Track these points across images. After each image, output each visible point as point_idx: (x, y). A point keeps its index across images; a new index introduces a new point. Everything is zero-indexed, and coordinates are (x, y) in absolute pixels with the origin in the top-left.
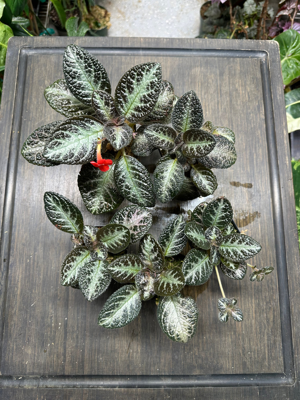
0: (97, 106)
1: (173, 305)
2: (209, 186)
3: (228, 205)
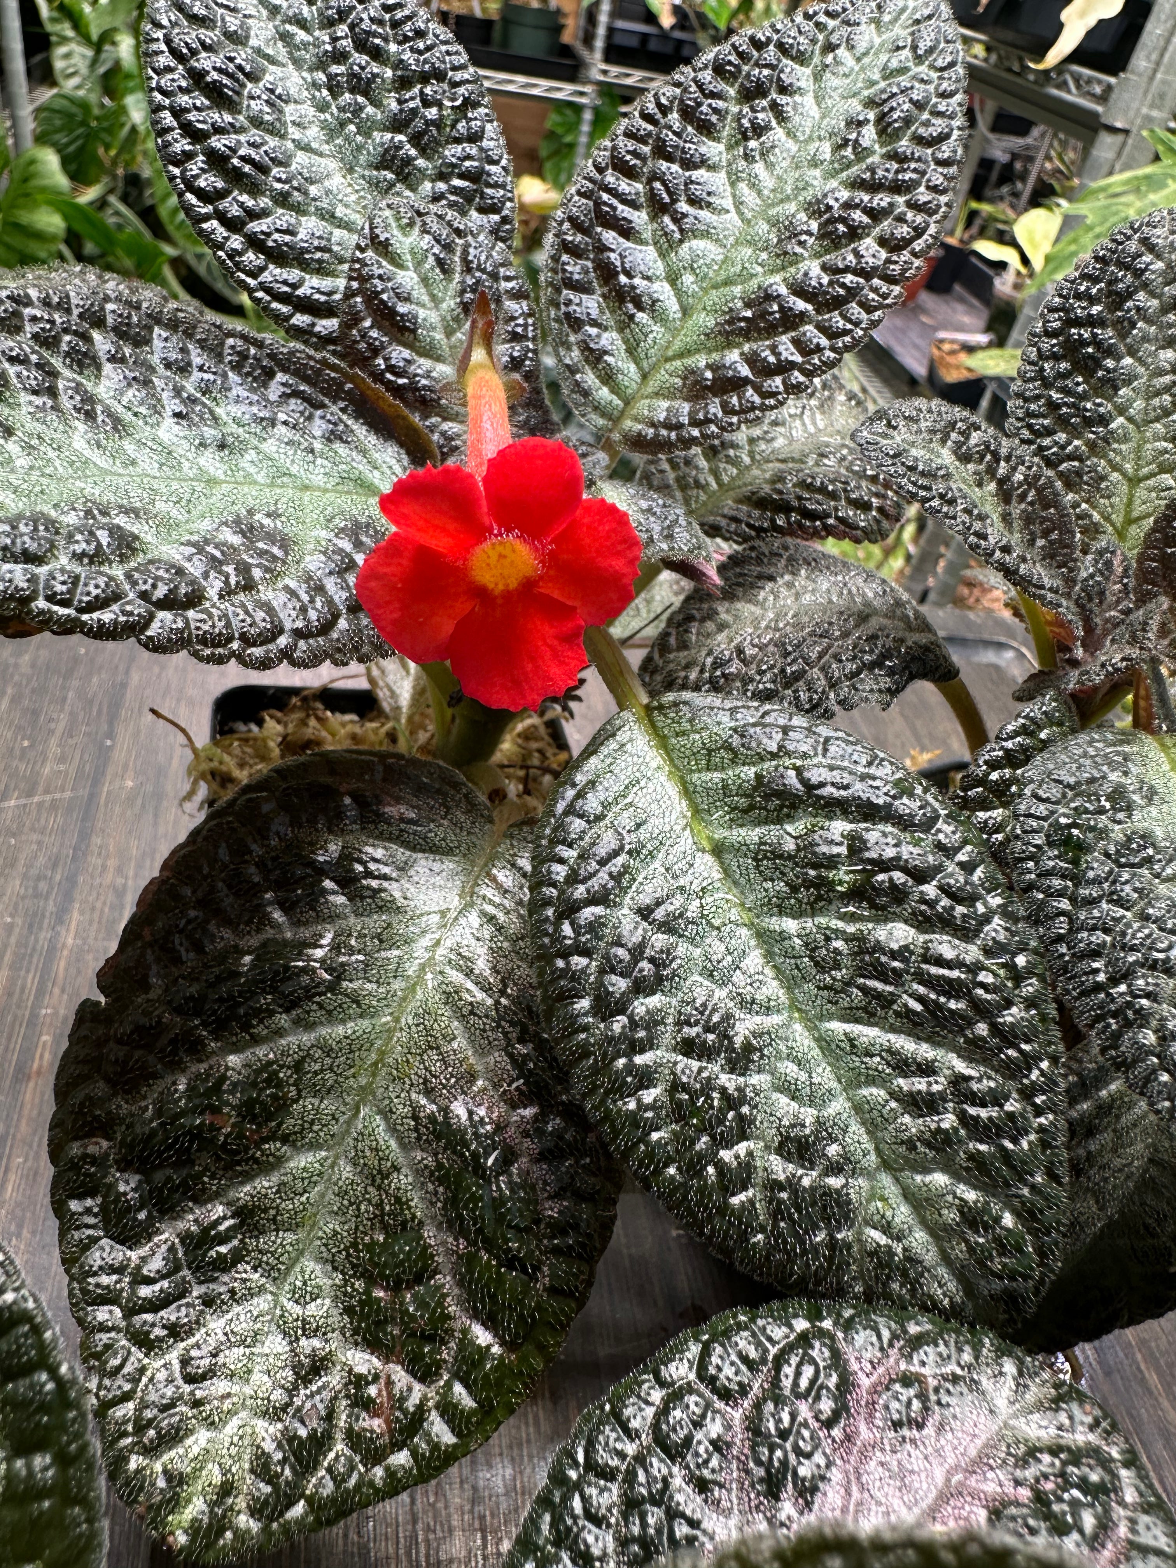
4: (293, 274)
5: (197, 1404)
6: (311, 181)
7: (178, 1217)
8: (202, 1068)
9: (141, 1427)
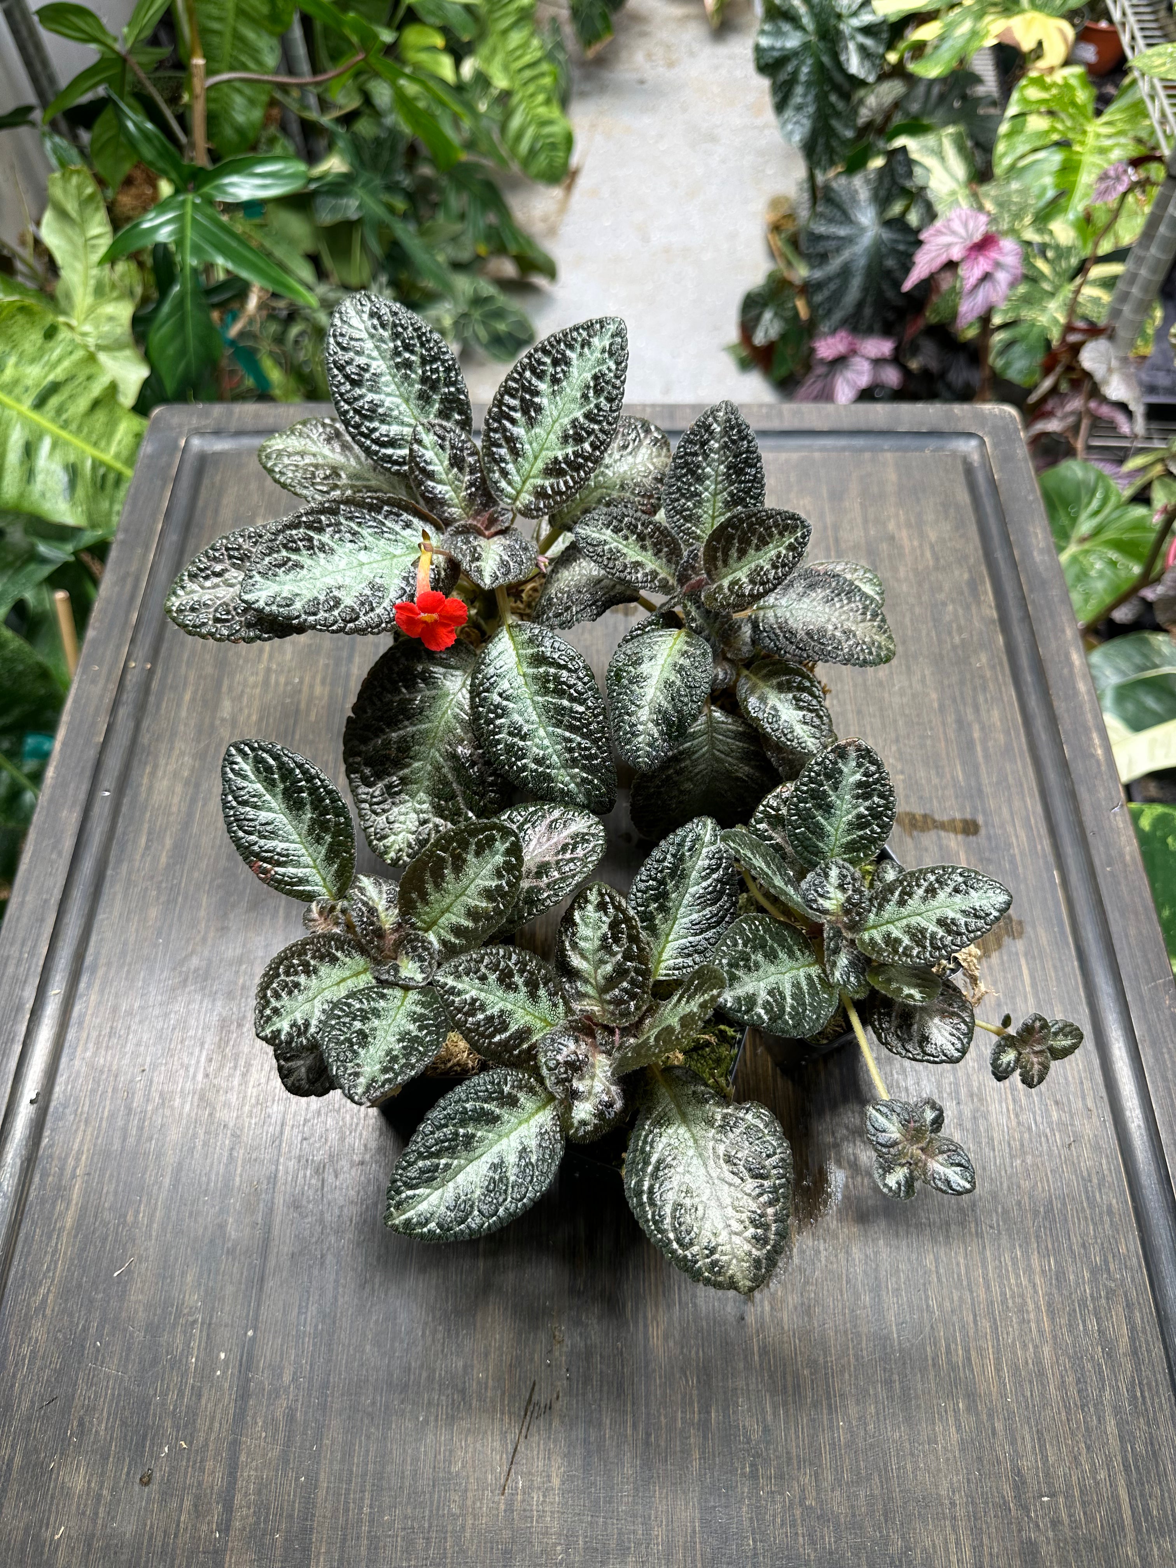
0: (423, 471)
1: (687, 1135)
2: (805, 727)
3: (873, 768)
5: (391, 829)
6: (393, 410)
7: (383, 780)
8: (385, 737)
9: (376, 834)
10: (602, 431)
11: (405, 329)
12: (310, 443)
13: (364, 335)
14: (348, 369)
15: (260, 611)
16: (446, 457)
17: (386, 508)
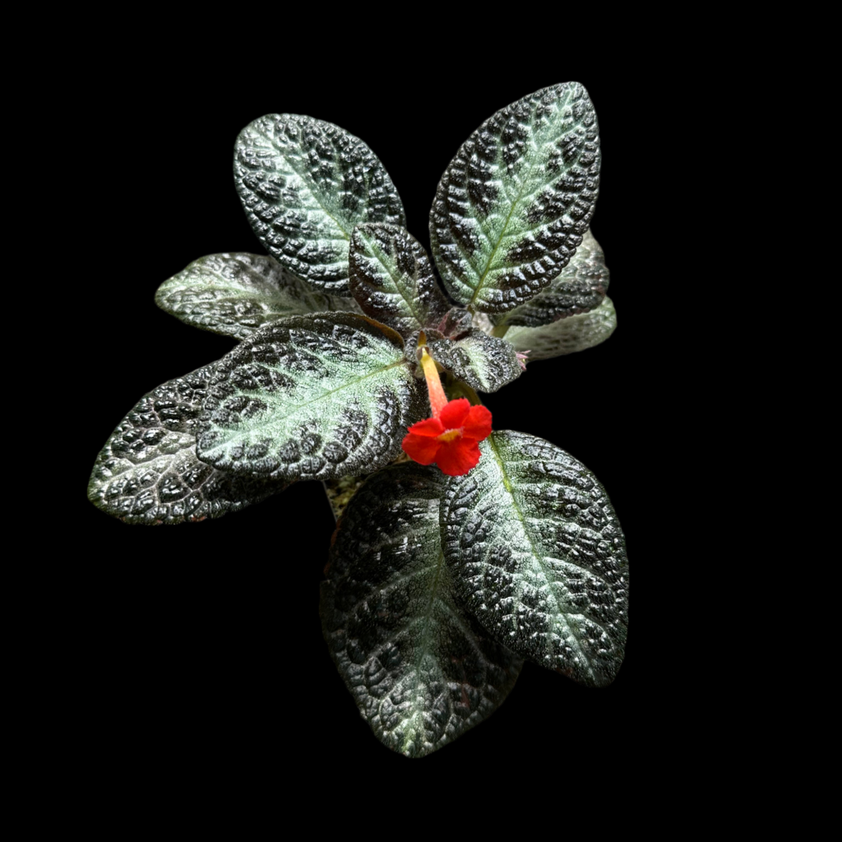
0: (369, 280)
4: (320, 267)
5: (400, 711)
6: (317, 223)
7: (376, 650)
8: (372, 596)
9: (384, 722)
10: (582, 198)
11: (319, 135)
12: (215, 280)
13: (273, 152)
14: (263, 186)
15: (227, 469)
16: (392, 261)
17: (336, 327)
